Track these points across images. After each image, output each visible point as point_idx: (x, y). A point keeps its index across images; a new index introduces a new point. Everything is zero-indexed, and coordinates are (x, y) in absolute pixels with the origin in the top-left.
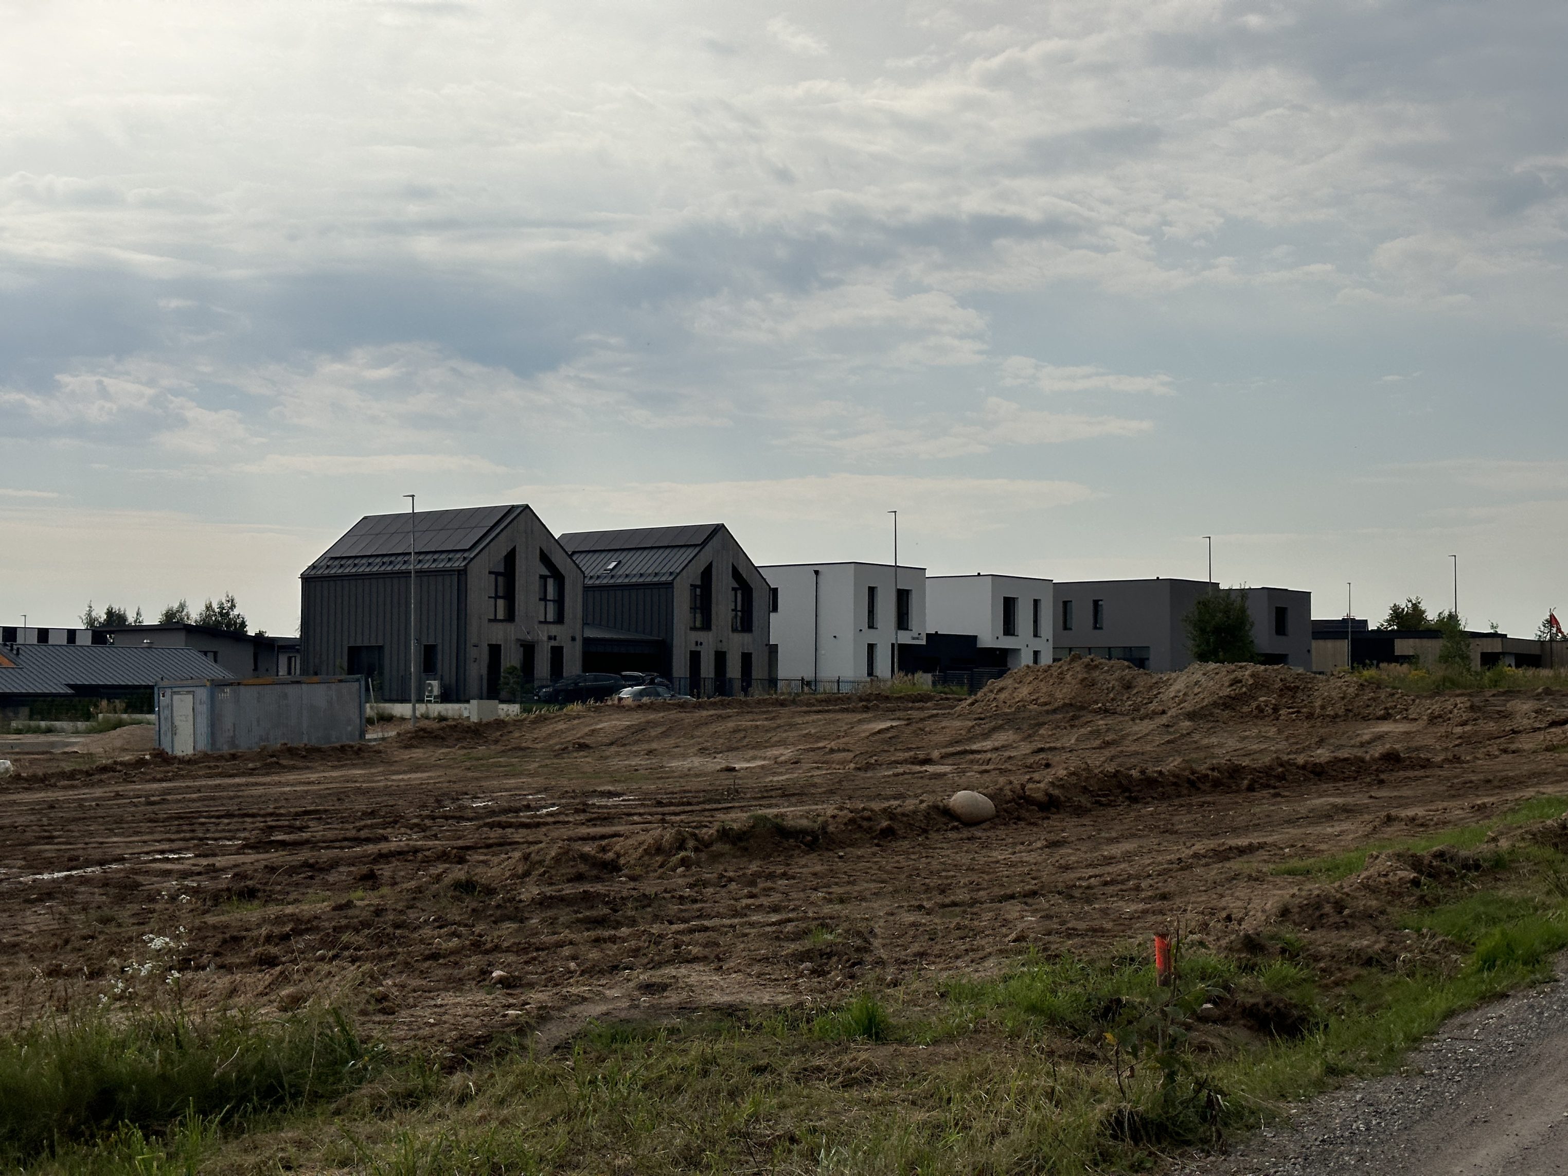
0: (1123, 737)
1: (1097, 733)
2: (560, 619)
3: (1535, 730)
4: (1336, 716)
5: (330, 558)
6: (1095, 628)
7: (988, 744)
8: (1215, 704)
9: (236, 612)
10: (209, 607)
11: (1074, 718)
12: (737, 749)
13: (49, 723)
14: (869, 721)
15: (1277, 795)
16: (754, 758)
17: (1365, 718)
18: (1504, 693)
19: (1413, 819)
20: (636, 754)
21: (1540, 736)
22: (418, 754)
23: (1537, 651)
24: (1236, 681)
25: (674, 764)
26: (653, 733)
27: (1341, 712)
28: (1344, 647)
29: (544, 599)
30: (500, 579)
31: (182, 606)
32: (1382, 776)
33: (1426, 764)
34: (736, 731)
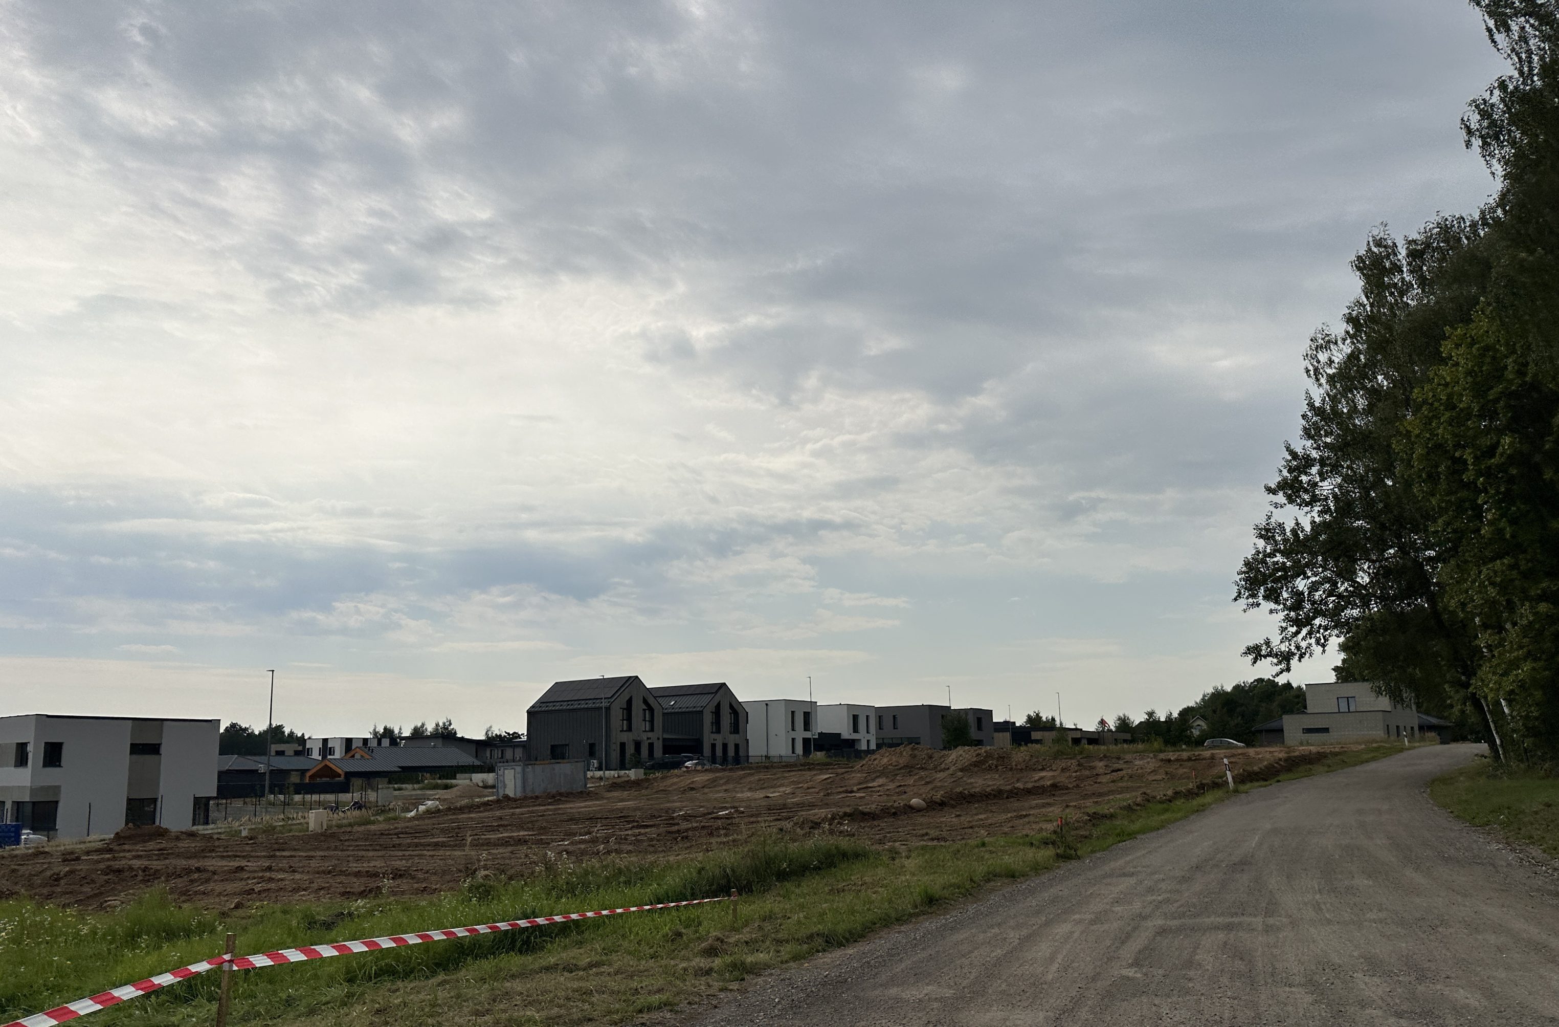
0: (934, 780)
1: (921, 778)
2: (652, 730)
3: (1106, 774)
4: (1022, 769)
5: (541, 702)
6: (894, 728)
7: (875, 784)
8: (971, 765)
9: (452, 727)
10: (437, 725)
11: (910, 772)
12: (764, 788)
13: (399, 785)
14: (819, 774)
15: (1018, 800)
16: (774, 792)
17: (1034, 770)
18: (1086, 757)
19: (1075, 806)
20: (719, 792)
21: (1108, 776)
22: (615, 794)
23: (1096, 736)
24: (978, 755)
25: (739, 795)
26: (721, 782)
27: (1024, 767)
28: (1008, 735)
29: (645, 720)
30: (625, 711)
31: (423, 725)
32: (1053, 793)
33: (1067, 788)
34: (760, 780)
